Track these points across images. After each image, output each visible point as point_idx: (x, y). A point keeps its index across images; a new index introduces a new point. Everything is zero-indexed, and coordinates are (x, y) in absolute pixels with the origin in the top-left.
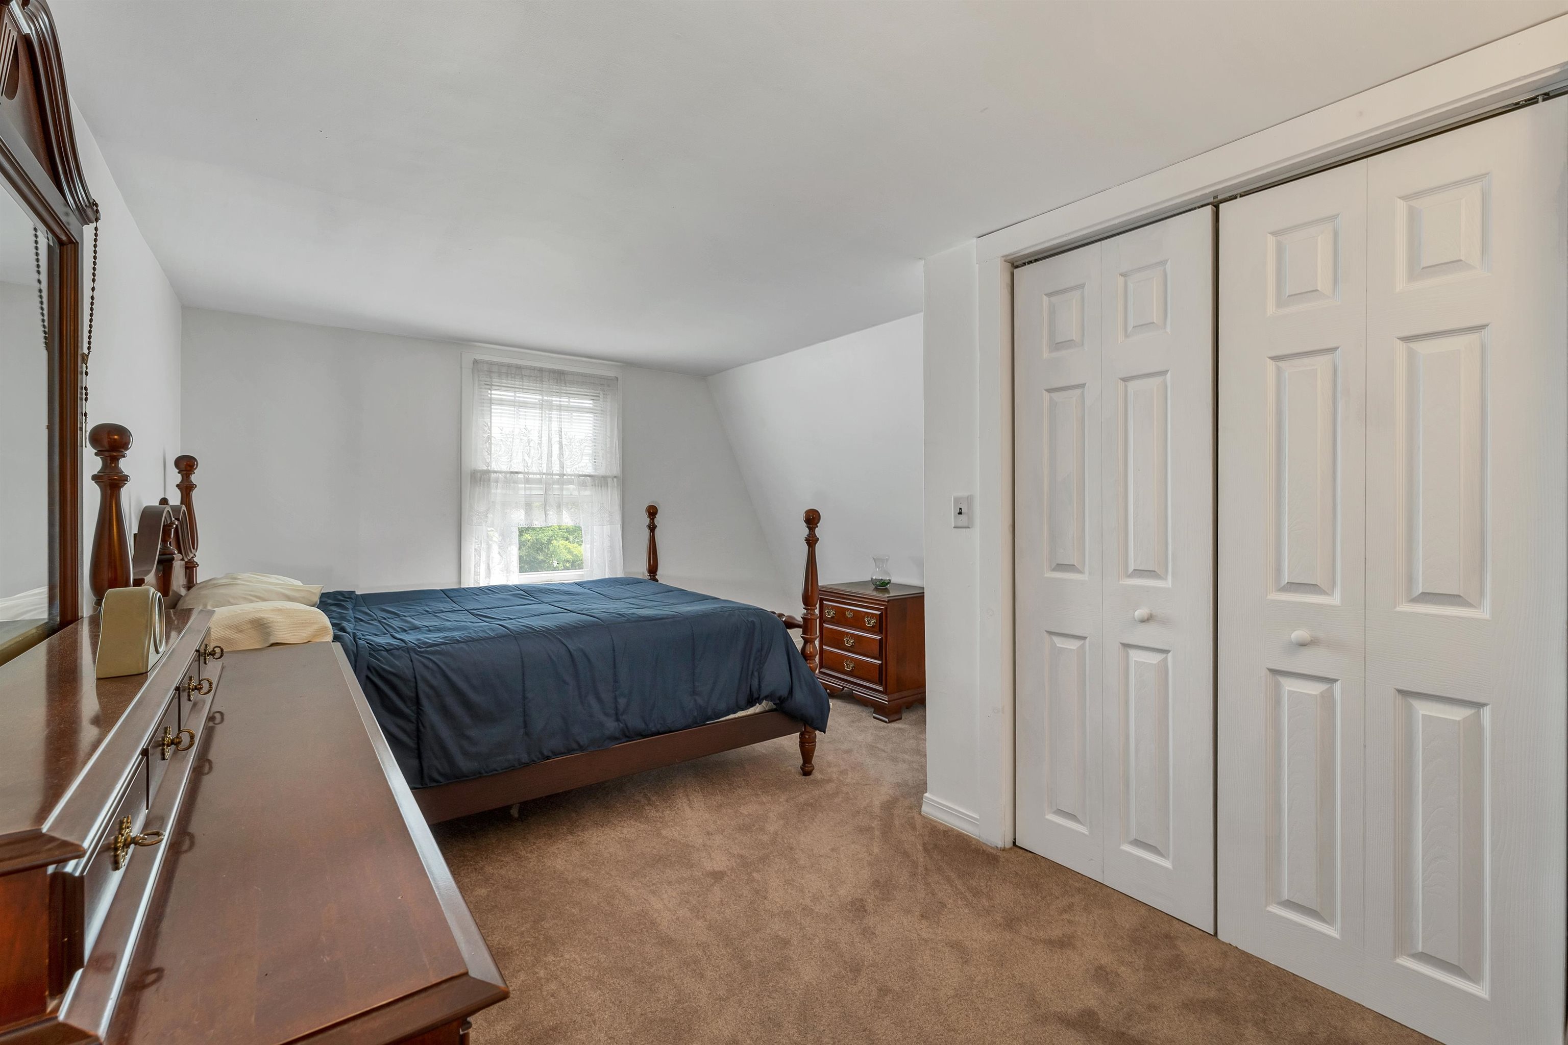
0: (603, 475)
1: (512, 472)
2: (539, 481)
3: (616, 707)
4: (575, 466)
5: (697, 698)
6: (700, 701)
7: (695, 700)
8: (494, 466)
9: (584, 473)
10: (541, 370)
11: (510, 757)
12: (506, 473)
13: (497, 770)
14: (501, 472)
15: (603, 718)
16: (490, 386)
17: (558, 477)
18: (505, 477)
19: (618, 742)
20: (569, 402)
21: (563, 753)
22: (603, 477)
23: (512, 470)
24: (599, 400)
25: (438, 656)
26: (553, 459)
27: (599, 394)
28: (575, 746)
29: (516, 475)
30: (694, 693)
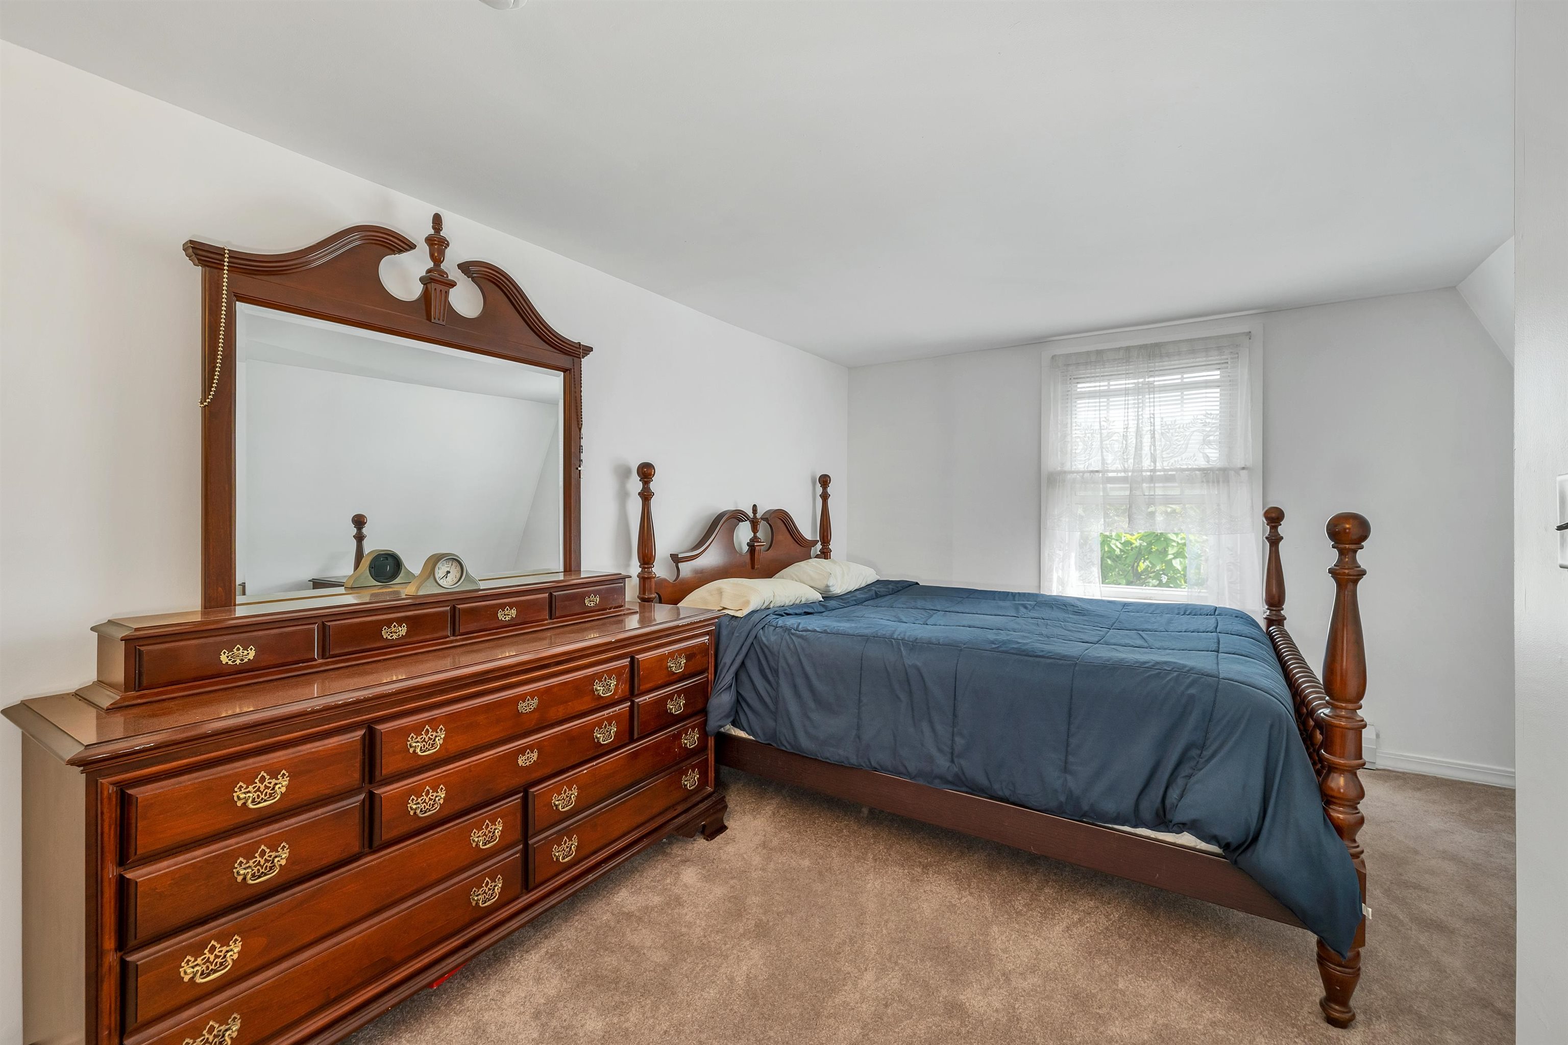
0: (1220, 466)
1: (1092, 472)
2: (1124, 480)
3: (952, 746)
4: (1176, 459)
5: (1069, 777)
6: (1071, 783)
7: (1066, 780)
8: (1067, 468)
9: (1190, 467)
10: (1128, 349)
11: (841, 752)
12: (1084, 472)
13: (829, 759)
14: (1078, 472)
15: (934, 751)
16: (1079, 380)
17: (1149, 473)
18: (1082, 477)
19: (955, 788)
20: (1182, 378)
21: (889, 771)
22: (1220, 469)
23: (1091, 469)
24: (1227, 368)
25: (800, 640)
26: (1143, 452)
27: (1227, 359)
28: (902, 769)
29: (1096, 474)
30: (1065, 770)
